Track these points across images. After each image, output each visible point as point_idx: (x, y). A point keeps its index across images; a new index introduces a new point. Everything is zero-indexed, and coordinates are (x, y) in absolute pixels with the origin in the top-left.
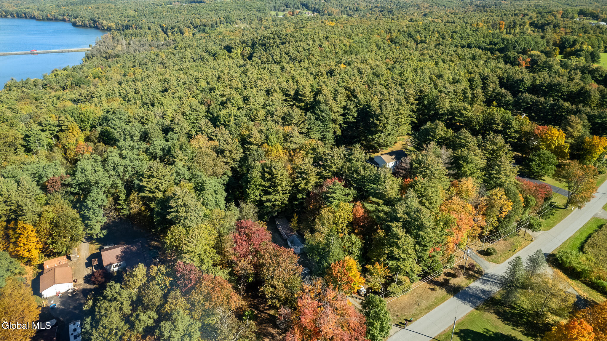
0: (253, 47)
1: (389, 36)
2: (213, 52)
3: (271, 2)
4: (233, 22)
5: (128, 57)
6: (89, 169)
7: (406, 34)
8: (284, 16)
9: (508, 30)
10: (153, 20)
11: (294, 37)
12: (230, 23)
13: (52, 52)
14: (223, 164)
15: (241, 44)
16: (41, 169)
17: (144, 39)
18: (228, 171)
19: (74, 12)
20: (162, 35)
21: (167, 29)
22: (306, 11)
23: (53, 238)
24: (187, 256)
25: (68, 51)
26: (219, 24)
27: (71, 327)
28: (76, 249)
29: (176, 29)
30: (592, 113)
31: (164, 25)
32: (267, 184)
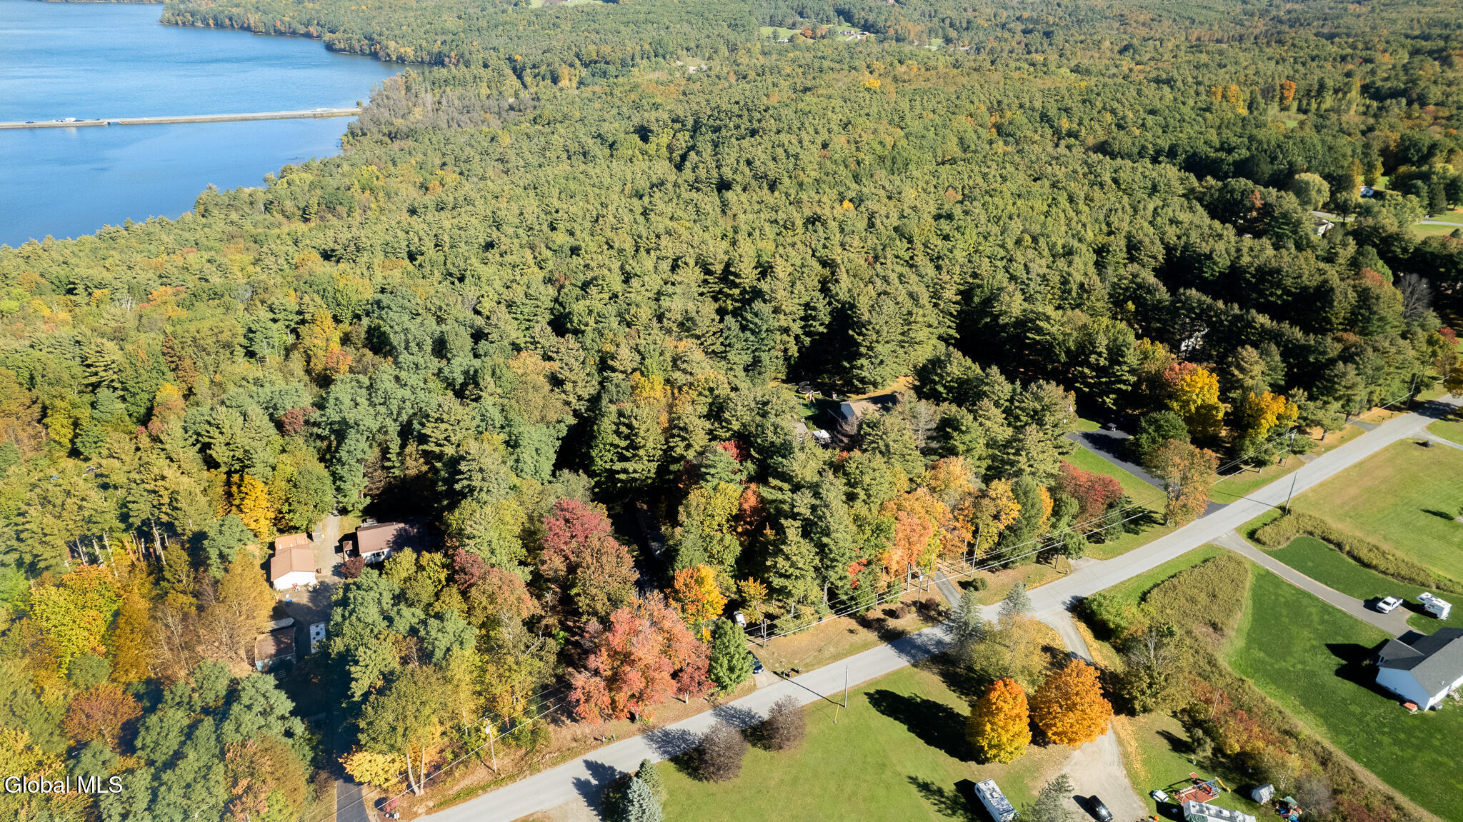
0: (695, 131)
1: (995, 118)
2: (611, 140)
3: (765, 5)
4: (672, 53)
5: (434, 140)
6: (347, 401)
7: (1037, 115)
8: (791, 40)
9: (1305, 102)
10: (496, 43)
11: (778, 119)
12: (664, 57)
14: (559, 404)
15: (670, 123)
16: (277, 395)
17: (471, 94)
18: (566, 417)
19: (331, 18)
20: (512, 81)
21: (523, 69)
22: (845, 26)
23: (290, 505)
24: (472, 542)
25: (316, 116)
26: (638, 60)
27: (313, 629)
28: (320, 524)
29: (543, 68)
30: (1303, 342)
31: (518, 57)
32: (623, 444)
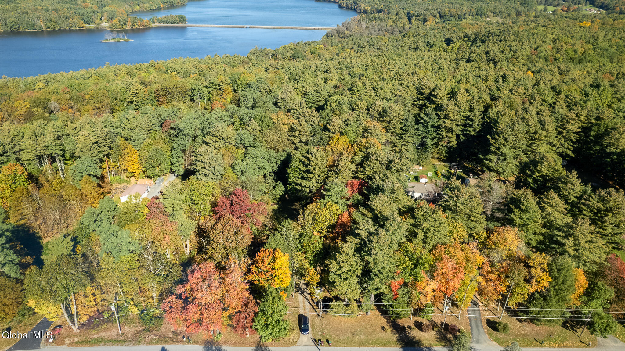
0: (473, 42)
2: (432, 44)
8: (554, 12)
10: (405, 6)
12: (481, 16)
13: (306, 29)
14: (288, 142)
15: (463, 38)
18: (288, 149)
21: (413, 16)
22: (589, 6)
25: (319, 29)
26: (467, 16)
29: (421, 17)
31: (412, 12)
32: (304, 169)
